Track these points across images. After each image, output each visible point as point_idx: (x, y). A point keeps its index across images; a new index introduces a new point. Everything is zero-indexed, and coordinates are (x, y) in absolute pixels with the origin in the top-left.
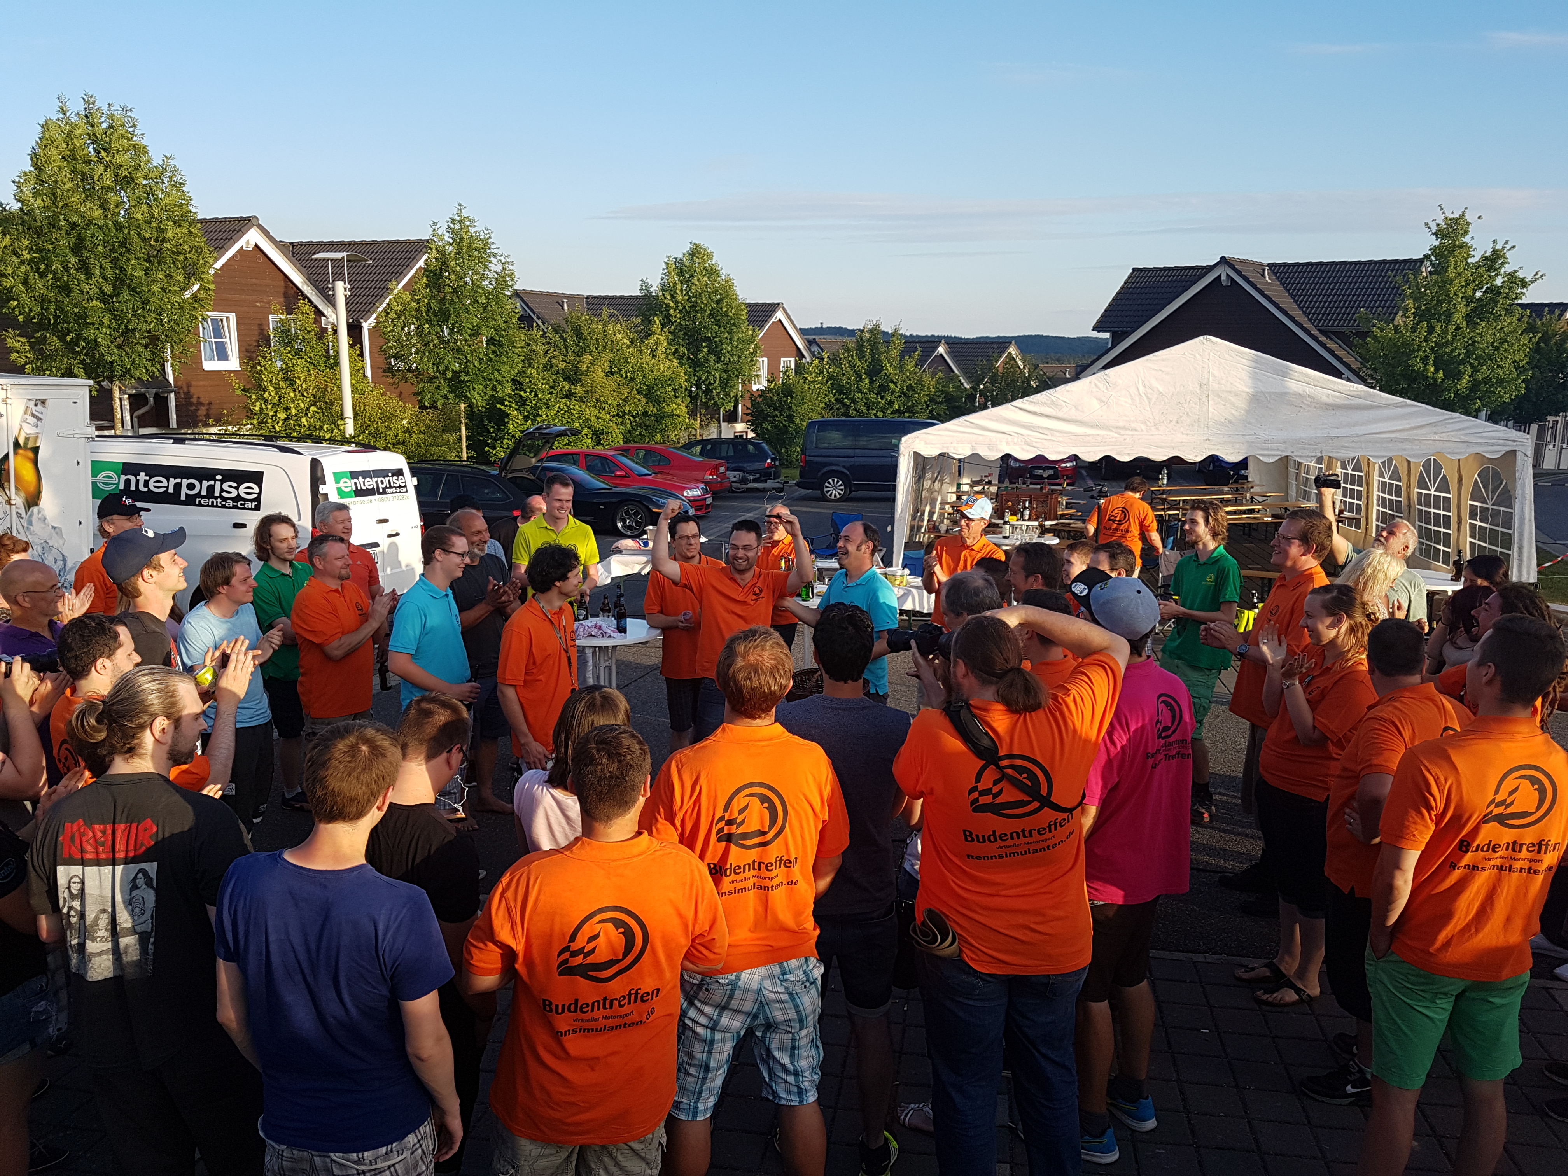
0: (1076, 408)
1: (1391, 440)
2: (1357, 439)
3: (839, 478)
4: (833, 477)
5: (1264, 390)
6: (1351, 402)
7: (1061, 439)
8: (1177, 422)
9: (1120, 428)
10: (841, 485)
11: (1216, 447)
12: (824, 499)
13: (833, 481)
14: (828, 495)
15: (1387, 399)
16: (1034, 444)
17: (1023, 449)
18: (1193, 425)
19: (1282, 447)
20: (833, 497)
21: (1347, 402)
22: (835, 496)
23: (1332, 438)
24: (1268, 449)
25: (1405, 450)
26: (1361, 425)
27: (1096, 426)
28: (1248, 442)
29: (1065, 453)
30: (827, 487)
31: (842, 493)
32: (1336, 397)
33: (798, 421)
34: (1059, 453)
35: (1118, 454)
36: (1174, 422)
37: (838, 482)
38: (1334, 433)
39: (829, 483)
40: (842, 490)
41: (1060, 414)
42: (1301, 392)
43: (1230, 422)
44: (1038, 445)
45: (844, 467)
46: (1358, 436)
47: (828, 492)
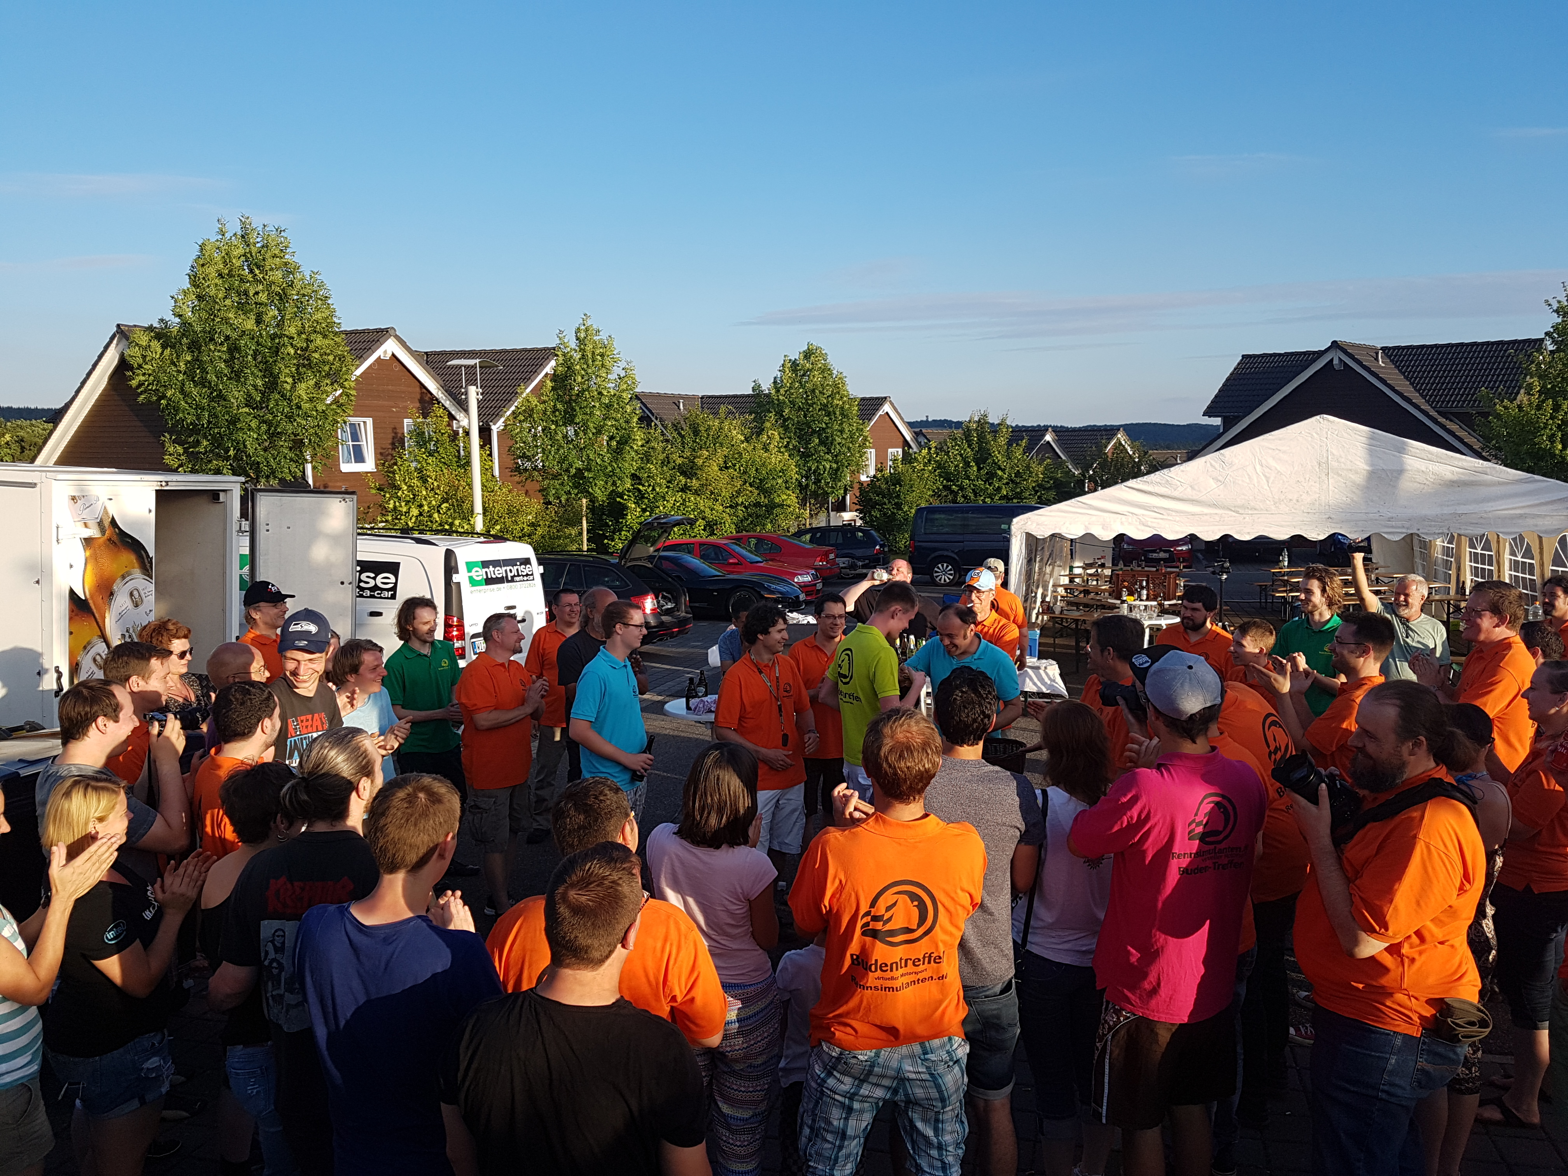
0: (1192, 488)
1: (1521, 516)
2: (1485, 515)
3: (949, 563)
4: (942, 562)
5: (1385, 468)
6: (1477, 479)
7: (1178, 519)
8: (1298, 501)
9: (1238, 507)
10: (950, 570)
11: (1339, 526)
12: (933, 583)
13: (943, 566)
14: (937, 579)
15: (1515, 475)
16: (1149, 524)
17: (1138, 529)
18: (1314, 504)
19: (1407, 524)
20: (942, 581)
21: (1472, 478)
22: (945, 580)
23: (1460, 515)
24: (1393, 527)
25: (1536, 526)
26: (1488, 502)
27: (1214, 506)
28: (1371, 520)
29: (1182, 532)
30: (937, 572)
31: (951, 577)
32: (1463, 474)
33: (906, 508)
34: (1177, 532)
35: (1237, 533)
36: (1295, 501)
37: (947, 567)
38: (1461, 509)
39: (938, 568)
40: (951, 574)
41: (1176, 494)
42: (1424, 469)
43: (1352, 500)
44: (1154, 525)
45: (953, 552)
46: (1486, 512)
47: (937, 577)
